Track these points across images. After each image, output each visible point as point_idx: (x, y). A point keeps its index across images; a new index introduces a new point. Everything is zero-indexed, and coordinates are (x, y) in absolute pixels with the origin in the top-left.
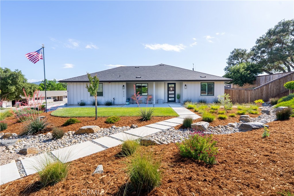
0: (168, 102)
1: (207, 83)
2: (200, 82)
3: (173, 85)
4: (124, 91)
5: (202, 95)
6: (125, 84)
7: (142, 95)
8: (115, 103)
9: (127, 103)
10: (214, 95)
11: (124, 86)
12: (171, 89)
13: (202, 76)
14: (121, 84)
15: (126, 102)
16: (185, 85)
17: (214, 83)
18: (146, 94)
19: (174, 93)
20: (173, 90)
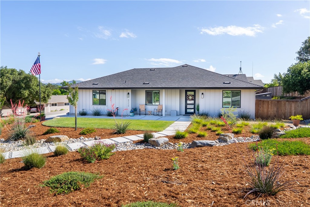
0: (185, 114)
1: (232, 91)
2: (222, 90)
3: (193, 93)
4: (129, 100)
5: (223, 106)
6: (130, 91)
7: (152, 105)
8: (119, 114)
9: (131, 114)
10: (240, 107)
11: (129, 93)
12: (190, 98)
13: (225, 82)
14: (126, 92)
15: (130, 112)
16: (203, 94)
17: (241, 91)
18: (158, 104)
19: (193, 103)
20: (192, 99)
